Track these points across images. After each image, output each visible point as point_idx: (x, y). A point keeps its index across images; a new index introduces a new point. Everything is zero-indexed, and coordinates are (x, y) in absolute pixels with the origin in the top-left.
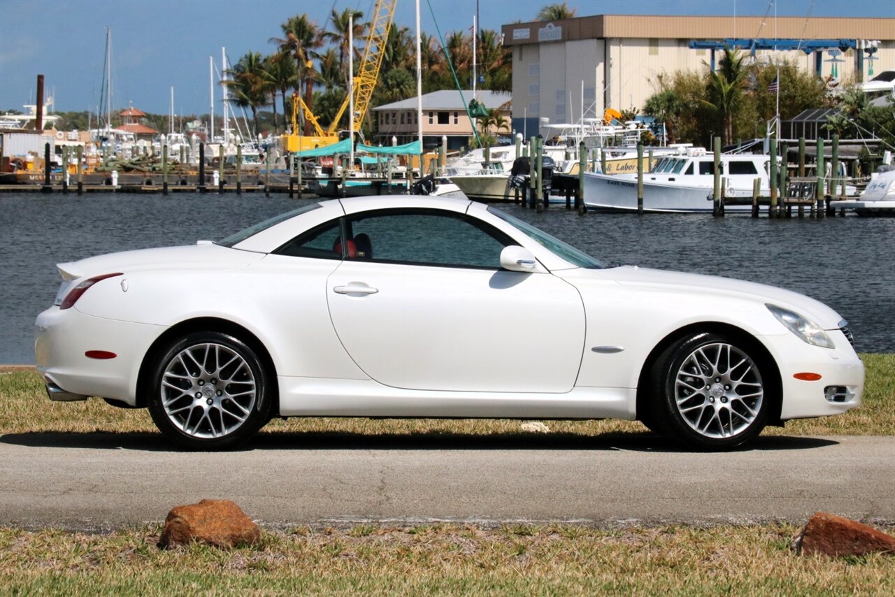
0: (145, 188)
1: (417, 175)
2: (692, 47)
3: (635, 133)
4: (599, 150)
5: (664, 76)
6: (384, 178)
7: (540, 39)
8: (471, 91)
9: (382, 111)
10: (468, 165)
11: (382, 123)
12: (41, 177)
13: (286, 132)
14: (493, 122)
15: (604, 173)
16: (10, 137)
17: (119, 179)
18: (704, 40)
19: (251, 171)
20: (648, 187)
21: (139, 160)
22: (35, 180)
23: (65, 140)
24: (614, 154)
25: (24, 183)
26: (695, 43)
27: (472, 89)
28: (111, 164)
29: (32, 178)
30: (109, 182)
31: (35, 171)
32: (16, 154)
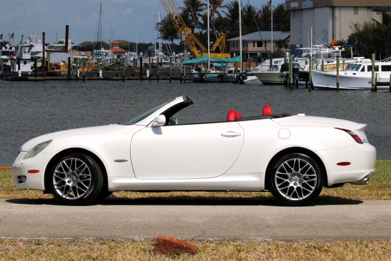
0: (115, 78)
1: (240, 72)
2: (373, 11)
3: (338, 52)
4: (321, 60)
5: (357, 24)
6: (224, 73)
7: (303, 7)
8: (270, 32)
9: (231, 41)
10: (262, 67)
11: (231, 47)
12: (66, 73)
13: (184, 51)
14: (283, 46)
15: (323, 71)
16: (53, 54)
17: (102, 74)
18: (379, 7)
19: (165, 70)
20: (342, 77)
21: (113, 65)
22: (64, 74)
23: (79, 56)
24: (328, 62)
25: (59, 76)
26: (375, 9)
27: (271, 31)
28: (100, 67)
29: (62, 73)
30: (98, 75)
31: (64, 70)
32: (55, 62)
